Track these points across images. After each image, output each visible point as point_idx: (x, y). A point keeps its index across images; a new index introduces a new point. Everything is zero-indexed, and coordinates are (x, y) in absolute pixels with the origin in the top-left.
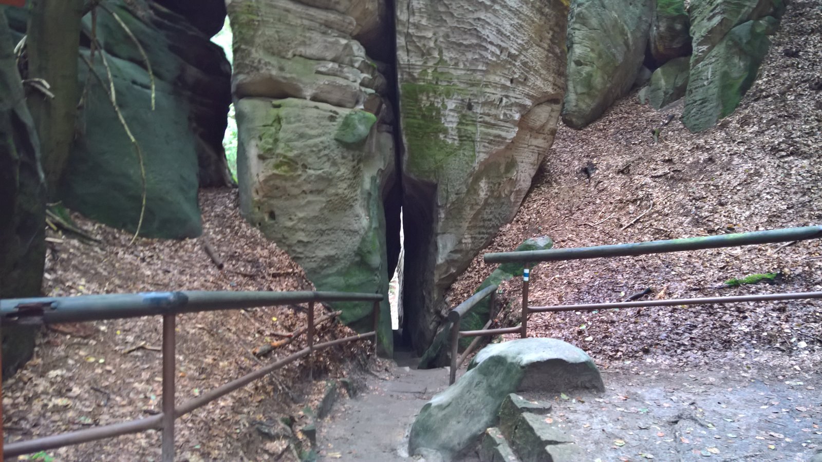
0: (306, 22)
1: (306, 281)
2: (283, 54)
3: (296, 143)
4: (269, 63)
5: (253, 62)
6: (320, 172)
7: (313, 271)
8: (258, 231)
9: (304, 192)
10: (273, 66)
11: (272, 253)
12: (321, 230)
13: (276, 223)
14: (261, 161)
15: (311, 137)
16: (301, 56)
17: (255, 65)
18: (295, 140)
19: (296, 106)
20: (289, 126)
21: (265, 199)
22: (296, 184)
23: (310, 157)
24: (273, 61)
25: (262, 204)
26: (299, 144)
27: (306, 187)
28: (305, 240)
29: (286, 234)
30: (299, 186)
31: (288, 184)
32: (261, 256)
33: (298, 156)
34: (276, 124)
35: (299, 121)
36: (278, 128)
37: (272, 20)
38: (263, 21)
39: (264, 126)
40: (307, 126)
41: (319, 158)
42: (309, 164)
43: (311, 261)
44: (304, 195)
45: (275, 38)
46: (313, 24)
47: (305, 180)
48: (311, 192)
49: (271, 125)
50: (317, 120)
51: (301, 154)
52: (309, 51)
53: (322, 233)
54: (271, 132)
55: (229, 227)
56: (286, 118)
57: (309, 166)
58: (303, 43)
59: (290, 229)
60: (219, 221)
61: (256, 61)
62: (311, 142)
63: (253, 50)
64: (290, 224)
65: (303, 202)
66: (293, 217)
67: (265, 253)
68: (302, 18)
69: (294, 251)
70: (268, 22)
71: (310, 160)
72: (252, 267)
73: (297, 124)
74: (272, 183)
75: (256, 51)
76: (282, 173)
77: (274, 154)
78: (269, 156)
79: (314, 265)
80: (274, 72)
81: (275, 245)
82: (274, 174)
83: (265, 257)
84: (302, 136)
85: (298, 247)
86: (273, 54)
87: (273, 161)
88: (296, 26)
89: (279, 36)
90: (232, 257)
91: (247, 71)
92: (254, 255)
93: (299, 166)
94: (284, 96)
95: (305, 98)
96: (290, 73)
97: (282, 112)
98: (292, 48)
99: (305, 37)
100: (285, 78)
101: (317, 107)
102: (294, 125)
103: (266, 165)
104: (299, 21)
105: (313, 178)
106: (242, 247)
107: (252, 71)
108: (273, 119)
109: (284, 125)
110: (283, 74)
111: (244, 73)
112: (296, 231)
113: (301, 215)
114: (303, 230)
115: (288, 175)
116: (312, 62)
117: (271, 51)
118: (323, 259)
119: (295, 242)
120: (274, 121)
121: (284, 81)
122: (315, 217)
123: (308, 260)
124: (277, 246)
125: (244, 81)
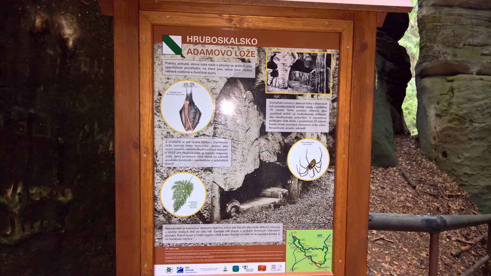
0: (474, 21)
1: (471, 202)
2: (456, 45)
3: (465, 105)
4: (446, 53)
5: (435, 53)
6: (483, 125)
7: (475, 195)
8: (434, 165)
9: (470, 139)
10: (449, 54)
11: (445, 180)
12: (482, 166)
13: (448, 160)
14: (439, 118)
15: (477, 100)
16: (469, 45)
17: (436, 55)
18: (465, 103)
19: (466, 79)
20: (460, 94)
21: (440, 143)
22: (464, 133)
23: (476, 114)
24: (449, 51)
25: (438, 147)
26: (468, 105)
27: (472, 136)
28: (470, 173)
29: (455, 168)
30: (466, 135)
31: (458, 134)
32: (438, 182)
33: (467, 114)
34: (450, 93)
35: (468, 90)
36: (452, 95)
37: (449, 24)
38: (443, 25)
39: (441, 95)
40: (474, 93)
41: (483, 115)
42: (475, 119)
43: (474, 188)
44: (470, 141)
45: (451, 36)
46: (479, 21)
47: (471, 131)
48: (476, 139)
49: (447, 94)
50: (482, 88)
51: (469, 113)
52: (475, 41)
53: (483, 168)
54: (446, 99)
55: (415, 161)
56: (458, 88)
57: (474, 121)
58: (472, 36)
59: (458, 164)
60: (407, 157)
61: (437, 52)
62: (477, 104)
63: (435, 46)
64: (458, 161)
65: (469, 146)
66: (460, 156)
67: (441, 180)
68: (471, 18)
69: (461, 180)
70: (446, 25)
71: (475, 117)
72: (434, 189)
73: (467, 92)
74: (446, 133)
75: (437, 46)
76: (454, 126)
77: (448, 113)
78: (444, 115)
79: (476, 191)
80: (449, 58)
81: (447, 174)
82: (448, 127)
83: (441, 183)
84: (470, 100)
85: (464, 178)
86: (449, 46)
87: (447, 118)
88: (467, 25)
89: (454, 34)
90: (420, 181)
91: (429, 59)
92: (434, 181)
93: (467, 121)
94: (456, 73)
95: (472, 74)
96: (461, 57)
97: (455, 85)
98: (463, 40)
99: (473, 31)
100: (457, 61)
101: (482, 79)
102: (464, 93)
103: (442, 121)
104: (469, 21)
105: (477, 129)
106: (425, 175)
107: (433, 59)
108: (448, 89)
109: (456, 93)
110: (456, 59)
111: (428, 62)
112: (463, 166)
113: (467, 155)
114: (468, 166)
115: (458, 127)
116: (478, 48)
117: (447, 44)
118: (483, 188)
119: (462, 173)
120: (448, 91)
121: (456, 63)
122: (478, 157)
123: (472, 187)
124: (448, 175)
125: (427, 67)
